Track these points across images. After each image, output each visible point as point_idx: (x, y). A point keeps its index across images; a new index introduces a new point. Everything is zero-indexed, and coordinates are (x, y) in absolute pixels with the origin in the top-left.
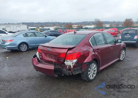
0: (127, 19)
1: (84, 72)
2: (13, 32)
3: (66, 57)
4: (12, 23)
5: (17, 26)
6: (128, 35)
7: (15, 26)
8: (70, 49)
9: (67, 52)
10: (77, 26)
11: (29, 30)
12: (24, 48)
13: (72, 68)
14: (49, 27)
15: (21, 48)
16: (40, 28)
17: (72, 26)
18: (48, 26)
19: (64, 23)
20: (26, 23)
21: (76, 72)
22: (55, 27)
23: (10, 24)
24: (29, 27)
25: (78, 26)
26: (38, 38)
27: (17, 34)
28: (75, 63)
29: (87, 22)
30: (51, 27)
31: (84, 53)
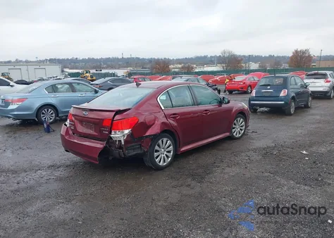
0: (296, 51)
1: (147, 152)
2: (28, 81)
3: (112, 125)
4: (24, 60)
5: (38, 67)
6: (269, 87)
7: (31, 68)
8: (118, 112)
9: (114, 118)
10: (180, 66)
11: (66, 77)
12: (48, 117)
13: (123, 143)
14: (116, 69)
15: (42, 115)
16: (91, 71)
17: (168, 67)
18: (112, 67)
19: (150, 61)
20: (58, 60)
21: (130, 151)
22: (129, 69)
23: (21, 61)
24: (65, 70)
25: (182, 68)
26: (78, 94)
27: (34, 88)
28: (128, 135)
29: (205, 57)
30: (119, 69)
31: (145, 120)
